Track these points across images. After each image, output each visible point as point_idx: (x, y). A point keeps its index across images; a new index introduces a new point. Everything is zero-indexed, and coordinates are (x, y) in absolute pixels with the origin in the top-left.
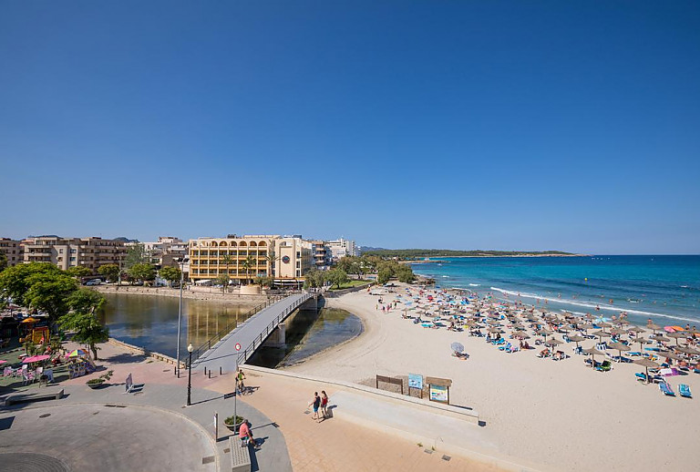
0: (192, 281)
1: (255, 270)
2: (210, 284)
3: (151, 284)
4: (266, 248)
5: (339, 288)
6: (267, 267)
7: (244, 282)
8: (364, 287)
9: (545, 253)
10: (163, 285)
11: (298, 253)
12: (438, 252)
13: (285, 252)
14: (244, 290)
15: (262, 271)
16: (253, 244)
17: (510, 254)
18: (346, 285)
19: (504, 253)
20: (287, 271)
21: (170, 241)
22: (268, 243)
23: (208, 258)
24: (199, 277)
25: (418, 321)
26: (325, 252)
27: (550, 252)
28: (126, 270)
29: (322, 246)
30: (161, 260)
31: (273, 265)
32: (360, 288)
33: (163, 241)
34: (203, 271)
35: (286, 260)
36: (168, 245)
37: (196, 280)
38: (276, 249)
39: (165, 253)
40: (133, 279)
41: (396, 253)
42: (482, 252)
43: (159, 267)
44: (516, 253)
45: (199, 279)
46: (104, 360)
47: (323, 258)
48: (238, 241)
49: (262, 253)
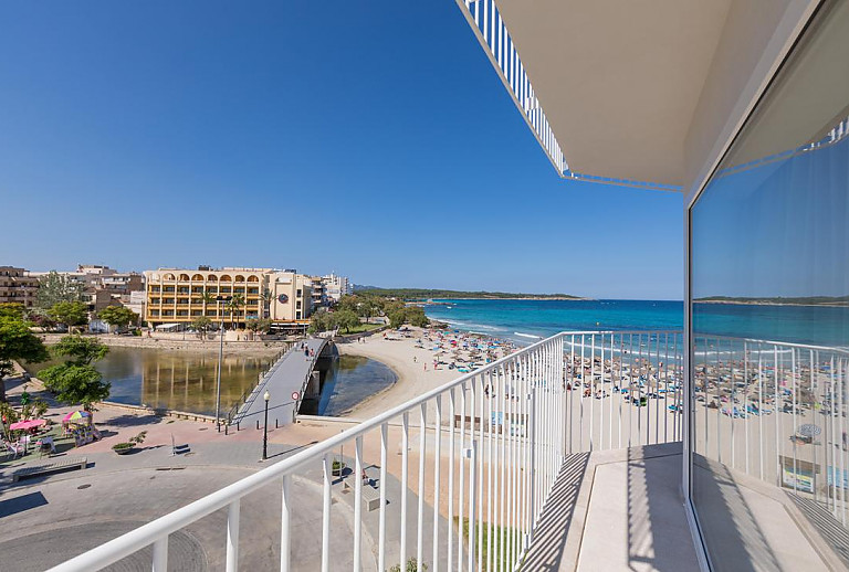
0: (150, 325)
1: (242, 312)
2: (177, 330)
3: (82, 331)
4: (259, 285)
5: (348, 333)
6: (259, 308)
7: (227, 326)
8: (377, 331)
9: (552, 296)
10: (101, 332)
11: (299, 292)
12: (439, 292)
13: (281, 290)
14: (231, 335)
15: (251, 312)
16: (241, 279)
17: (517, 296)
18: (357, 329)
19: (511, 296)
20: (285, 312)
21: (97, 271)
22: (261, 279)
23: (175, 296)
24: (160, 320)
25: (453, 365)
26: (321, 290)
27: (557, 296)
28: (37, 311)
29: (318, 283)
30: (94, 297)
31: (267, 305)
32: (372, 333)
33: (86, 271)
34: (165, 313)
35: (284, 299)
36: (96, 277)
37: (155, 324)
38: (271, 286)
39: (99, 288)
40: (53, 324)
41: (392, 293)
42: (487, 294)
43: (92, 308)
44: (523, 296)
45: (161, 323)
46: (104, 424)
47: (319, 298)
48: (219, 275)
49: (251, 290)
